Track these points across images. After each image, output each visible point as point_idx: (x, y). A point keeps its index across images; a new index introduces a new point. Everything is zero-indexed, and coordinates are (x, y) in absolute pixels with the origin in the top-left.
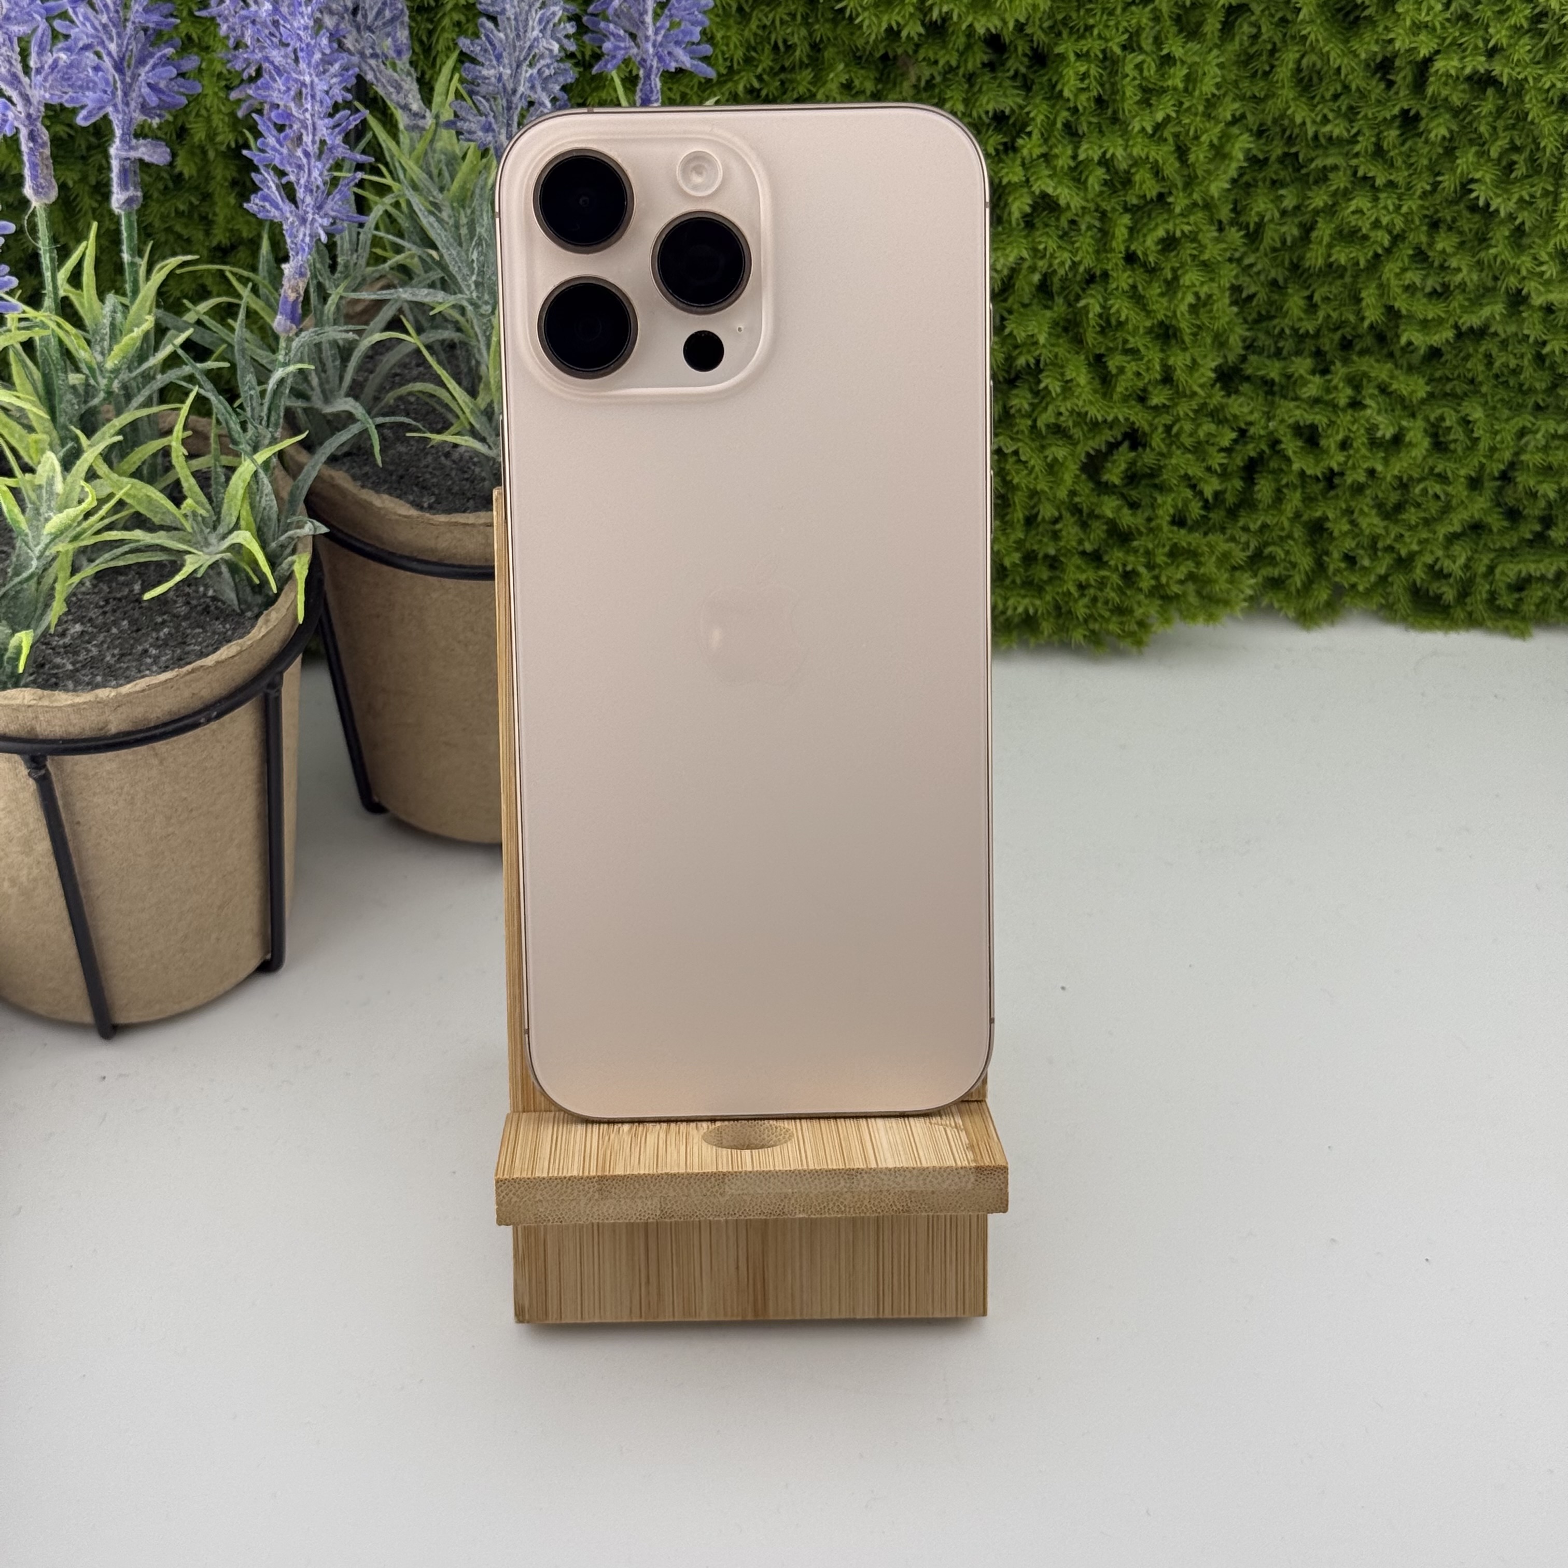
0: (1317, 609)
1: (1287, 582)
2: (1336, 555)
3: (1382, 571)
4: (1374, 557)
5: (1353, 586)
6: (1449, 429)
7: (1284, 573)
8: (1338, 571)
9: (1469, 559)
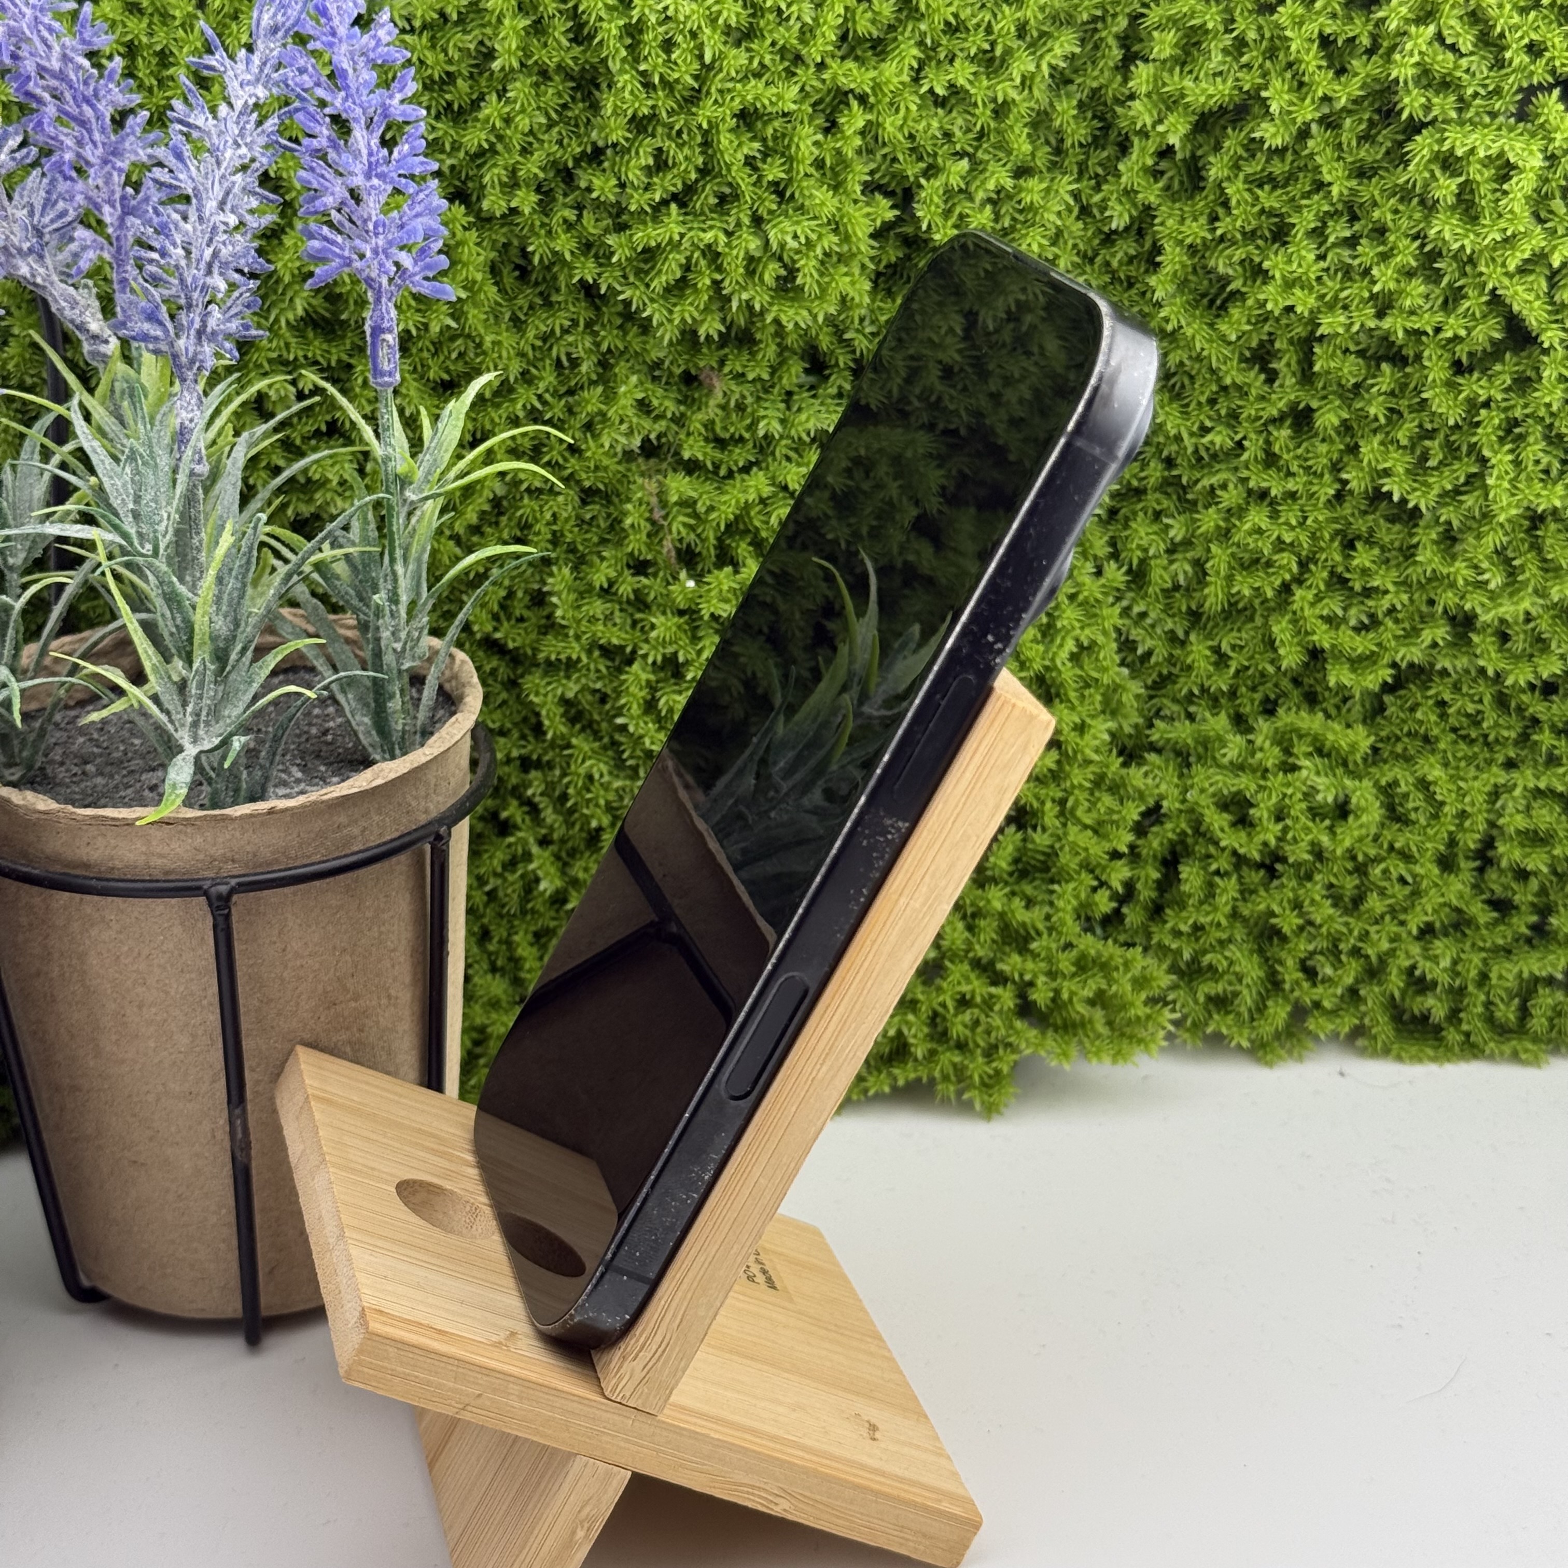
0: (1277, 1036)
1: (1236, 1002)
2: (1290, 962)
3: (1349, 980)
4: (1337, 963)
5: (1317, 1005)
6: (1406, 796)
7: (1229, 988)
8: (1297, 983)
9: (1455, 963)
